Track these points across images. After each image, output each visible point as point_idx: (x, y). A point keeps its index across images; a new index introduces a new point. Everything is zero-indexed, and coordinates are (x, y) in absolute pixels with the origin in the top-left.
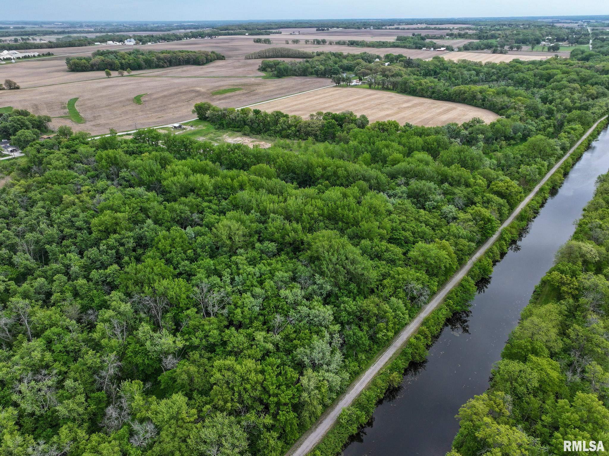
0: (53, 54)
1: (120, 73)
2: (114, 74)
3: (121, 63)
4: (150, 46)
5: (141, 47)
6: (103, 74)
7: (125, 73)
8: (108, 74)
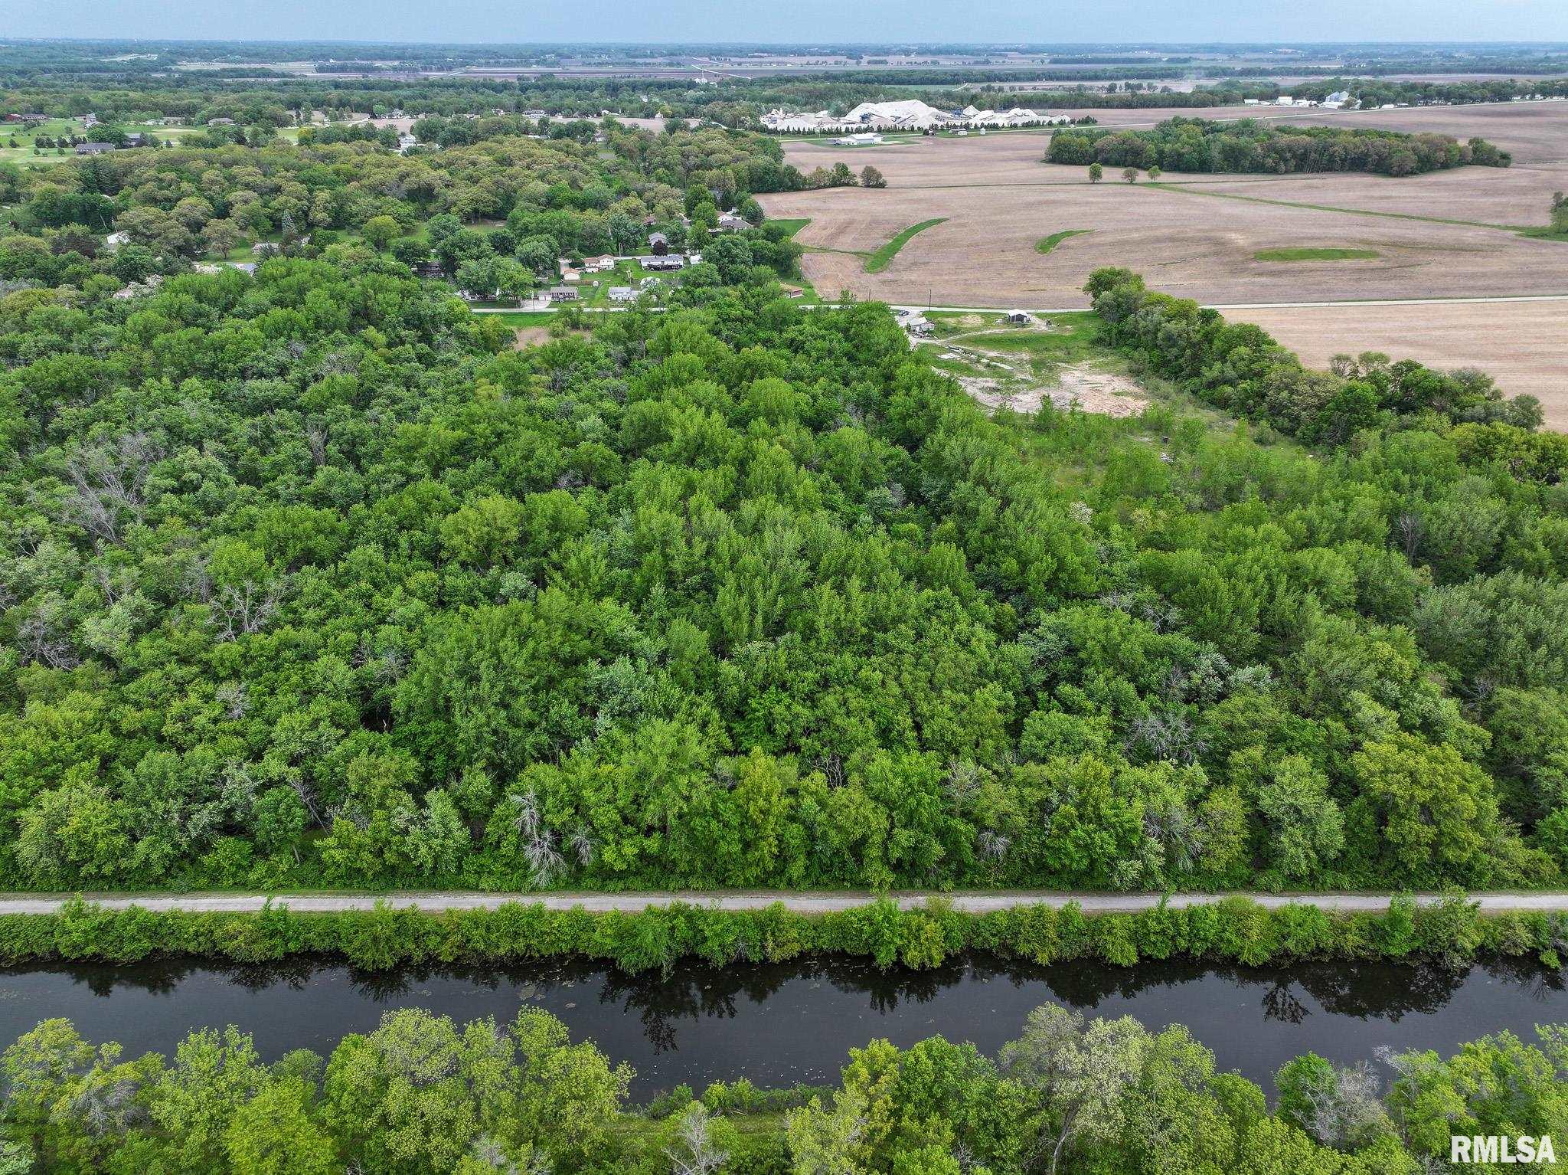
0: (1094, 122)
1: (1128, 175)
2: (1112, 174)
3: (1161, 153)
4: (1389, 116)
5: (1361, 118)
6: (1084, 172)
7: (1142, 176)
8: (1095, 175)
